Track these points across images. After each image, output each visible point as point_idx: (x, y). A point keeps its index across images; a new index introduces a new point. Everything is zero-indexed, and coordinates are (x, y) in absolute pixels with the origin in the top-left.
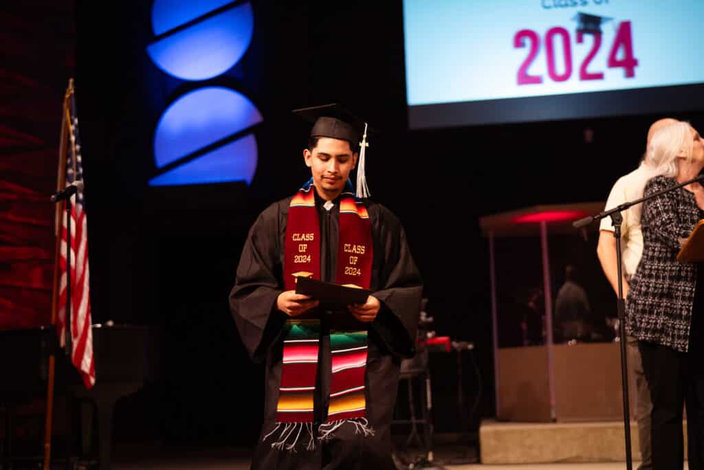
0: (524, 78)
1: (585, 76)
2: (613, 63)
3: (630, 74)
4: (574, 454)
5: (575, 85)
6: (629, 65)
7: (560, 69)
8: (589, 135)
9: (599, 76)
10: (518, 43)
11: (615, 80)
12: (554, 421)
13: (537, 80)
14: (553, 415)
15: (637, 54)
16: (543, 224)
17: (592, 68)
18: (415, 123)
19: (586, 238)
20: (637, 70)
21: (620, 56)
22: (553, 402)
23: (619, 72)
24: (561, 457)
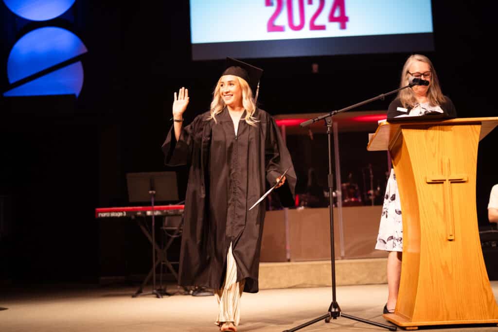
0: (272, 27)
1: (313, 27)
2: (332, 19)
3: (343, 27)
4: (302, 282)
5: (306, 33)
6: (343, 20)
7: (297, 22)
8: (315, 67)
9: (322, 28)
10: (268, 3)
11: (333, 31)
12: (289, 261)
13: (281, 29)
14: (288, 257)
15: (348, 13)
16: (283, 127)
17: (318, 22)
18: (196, 57)
19: (312, 138)
20: (348, 24)
21: (337, 14)
22: (288, 248)
23: (336, 25)
24: (292, 285)
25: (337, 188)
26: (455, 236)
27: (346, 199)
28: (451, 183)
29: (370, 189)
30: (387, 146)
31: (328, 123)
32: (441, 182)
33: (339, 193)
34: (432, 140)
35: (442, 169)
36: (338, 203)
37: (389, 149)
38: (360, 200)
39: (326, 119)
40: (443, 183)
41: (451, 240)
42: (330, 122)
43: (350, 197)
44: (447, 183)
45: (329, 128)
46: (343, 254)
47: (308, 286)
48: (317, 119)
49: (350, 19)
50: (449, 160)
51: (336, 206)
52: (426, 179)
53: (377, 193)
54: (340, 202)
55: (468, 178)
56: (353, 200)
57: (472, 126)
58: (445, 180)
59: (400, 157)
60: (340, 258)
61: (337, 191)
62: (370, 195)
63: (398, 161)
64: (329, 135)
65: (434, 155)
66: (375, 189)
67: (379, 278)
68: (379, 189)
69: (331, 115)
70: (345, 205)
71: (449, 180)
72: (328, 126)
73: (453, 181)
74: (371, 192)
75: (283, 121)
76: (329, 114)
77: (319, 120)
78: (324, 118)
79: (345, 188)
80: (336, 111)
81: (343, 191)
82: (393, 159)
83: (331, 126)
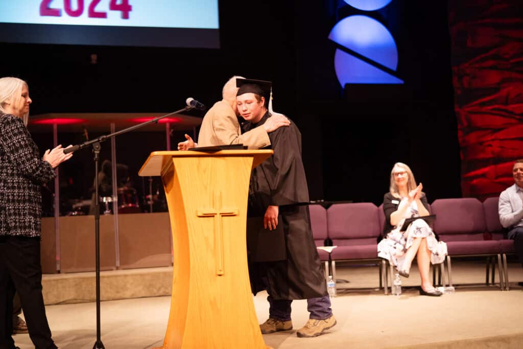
0: (46, 10)
1: (93, 14)
2: (113, 6)
3: (126, 16)
4: (72, 297)
5: (84, 20)
6: (125, 9)
7: (75, 6)
8: (94, 57)
9: (103, 15)
11: (114, 19)
12: (59, 272)
14: (58, 268)
15: (131, 2)
16: (55, 127)
17: (99, 8)
20: (131, 14)
21: (119, 2)
22: (58, 258)
23: (118, 14)
24: (62, 300)
25: (114, 193)
26: (224, 271)
27: (123, 204)
28: (222, 216)
29: (149, 194)
30: (160, 172)
31: (96, 149)
32: (212, 216)
33: (115, 199)
34: (205, 171)
35: (213, 201)
36: (114, 209)
37: (162, 175)
38: (138, 206)
39: (94, 145)
40: (213, 216)
41: (220, 275)
42: (98, 148)
43: (128, 203)
44: (218, 217)
45: (96, 155)
46: (118, 264)
47: (78, 301)
48: (83, 145)
49: (134, 8)
50: (221, 193)
51: (112, 213)
52: (197, 212)
53: (156, 197)
54: (116, 208)
55: (239, 211)
56: (130, 205)
57: (245, 158)
58: (216, 214)
59: (172, 186)
60: (115, 268)
61: (113, 196)
62: (149, 200)
63: (170, 190)
64: (96, 162)
65: (206, 188)
66: (154, 193)
67: (155, 291)
68: (158, 193)
69: (99, 141)
70: (121, 211)
71: (220, 214)
72: (96, 152)
73: (224, 215)
74: (150, 196)
75: (55, 120)
76: (97, 140)
77: (85, 146)
78: (91, 144)
79: (122, 192)
80: (105, 137)
81: (119, 196)
82: (166, 187)
83: (98, 152)
